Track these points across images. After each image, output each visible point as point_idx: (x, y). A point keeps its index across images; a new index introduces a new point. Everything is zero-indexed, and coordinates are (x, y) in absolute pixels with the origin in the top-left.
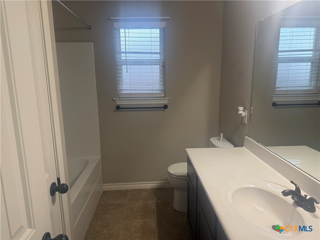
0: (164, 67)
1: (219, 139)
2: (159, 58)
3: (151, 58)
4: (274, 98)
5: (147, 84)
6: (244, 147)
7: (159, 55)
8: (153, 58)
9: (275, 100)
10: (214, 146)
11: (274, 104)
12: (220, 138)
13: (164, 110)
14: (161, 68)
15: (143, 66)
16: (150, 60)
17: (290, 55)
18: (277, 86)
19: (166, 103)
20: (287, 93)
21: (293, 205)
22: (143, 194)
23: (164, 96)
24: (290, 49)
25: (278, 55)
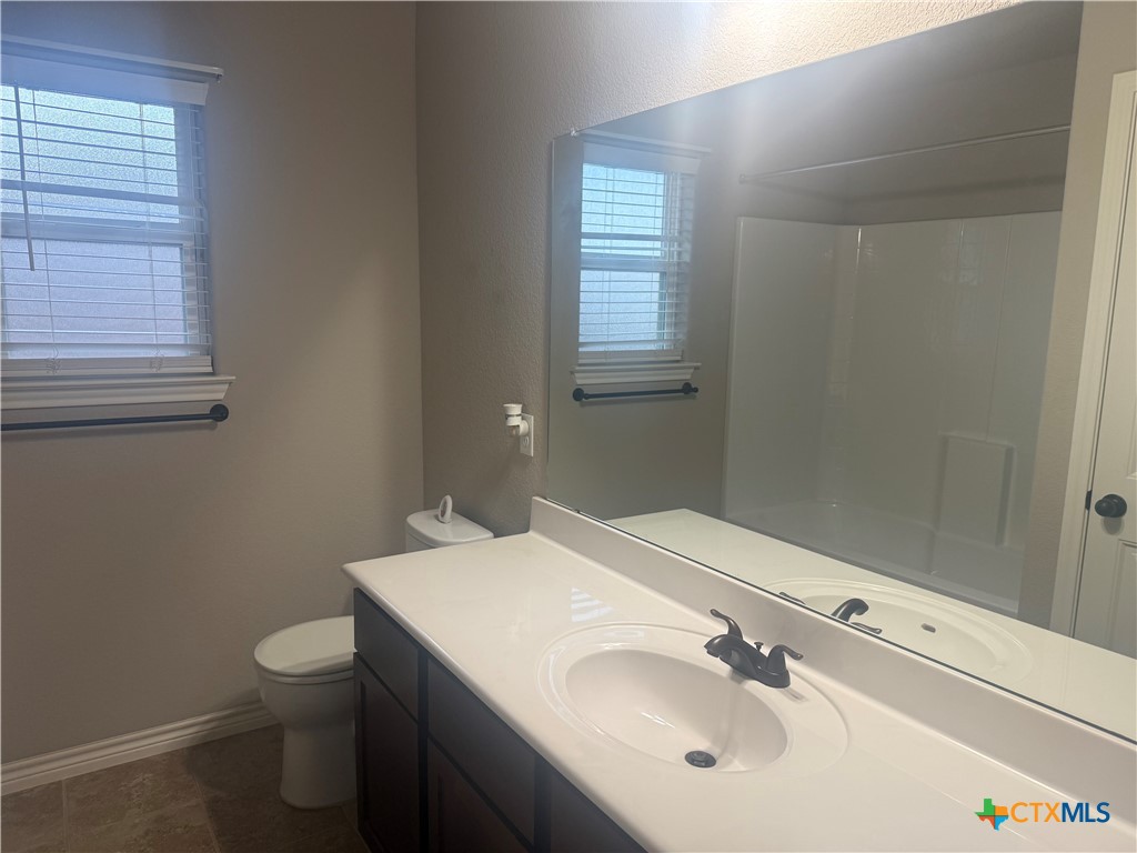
0: (203, 258)
1: (440, 518)
2: (177, 221)
3: (144, 219)
4: (577, 375)
5: (127, 321)
6: (531, 533)
7: (175, 209)
8: (152, 219)
9: (581, 380)
10: (429, 544)
11: (579, 395)
12: (443, 513)
13: (212, 428)
14: (188, 259)
15: (104, 246)
16: (143, 223)
17: (611, 248)
18: (581, 339)
19: (221, 396)
20: (609, 361)
21: (732, 678)
22: (134, 782)
23: (210, 369)
24: (608, 230)
25: (581, 247)
